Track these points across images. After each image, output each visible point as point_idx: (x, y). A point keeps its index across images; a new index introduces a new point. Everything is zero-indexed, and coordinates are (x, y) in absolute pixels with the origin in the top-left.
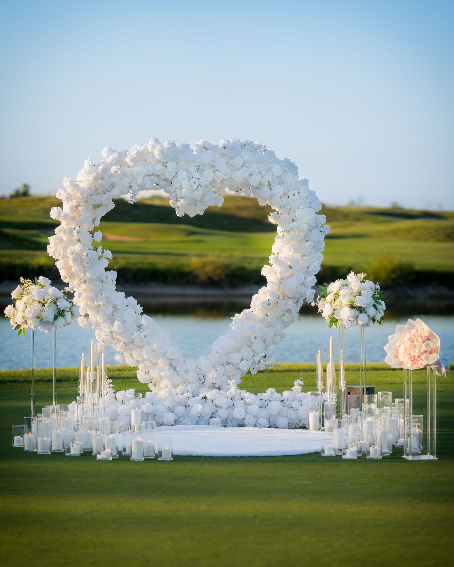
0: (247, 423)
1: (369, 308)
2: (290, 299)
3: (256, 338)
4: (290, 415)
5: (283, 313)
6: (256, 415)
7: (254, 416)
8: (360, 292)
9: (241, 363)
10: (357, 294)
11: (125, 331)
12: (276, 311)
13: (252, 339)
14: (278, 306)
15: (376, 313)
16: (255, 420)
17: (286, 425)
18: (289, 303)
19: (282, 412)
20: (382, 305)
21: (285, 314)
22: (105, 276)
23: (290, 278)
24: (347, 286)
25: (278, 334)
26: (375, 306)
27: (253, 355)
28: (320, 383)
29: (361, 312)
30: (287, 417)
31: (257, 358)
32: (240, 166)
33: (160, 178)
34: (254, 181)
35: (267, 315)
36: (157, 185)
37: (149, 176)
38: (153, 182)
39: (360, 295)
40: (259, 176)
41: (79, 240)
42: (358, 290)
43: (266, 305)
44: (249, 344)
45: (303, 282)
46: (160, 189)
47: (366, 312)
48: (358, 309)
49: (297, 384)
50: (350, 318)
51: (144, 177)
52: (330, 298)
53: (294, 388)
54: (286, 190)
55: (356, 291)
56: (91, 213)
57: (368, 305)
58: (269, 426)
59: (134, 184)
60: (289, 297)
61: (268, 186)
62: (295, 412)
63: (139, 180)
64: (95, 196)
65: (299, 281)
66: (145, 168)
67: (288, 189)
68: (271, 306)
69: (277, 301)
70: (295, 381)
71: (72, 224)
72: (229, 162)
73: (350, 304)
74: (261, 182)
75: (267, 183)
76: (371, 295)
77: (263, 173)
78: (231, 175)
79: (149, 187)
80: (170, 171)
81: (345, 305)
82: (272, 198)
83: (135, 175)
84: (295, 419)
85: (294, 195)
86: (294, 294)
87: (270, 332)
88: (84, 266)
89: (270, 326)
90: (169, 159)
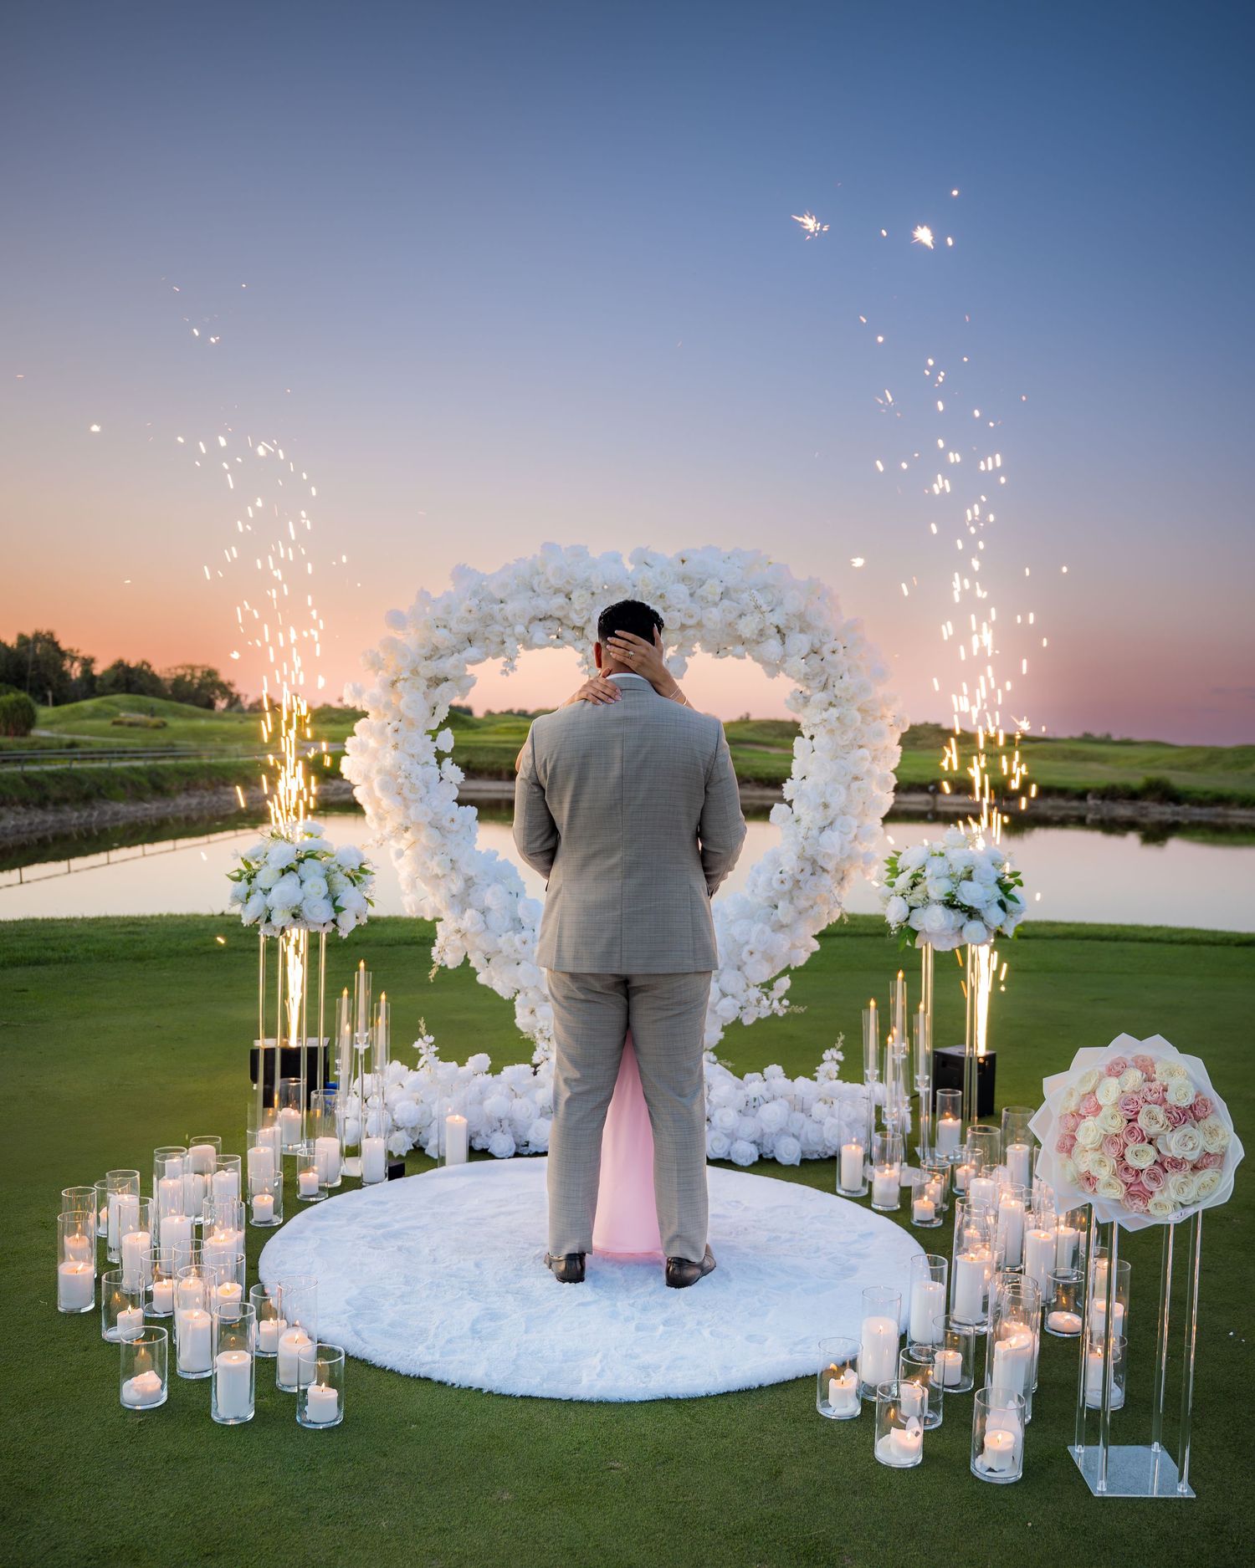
1: (988, 907)
2: (825, 874)
3: (752, 953)
4: (807, 1135)
5: (811, 903)
6: (729, 1131)
7: (726, 1135)
8: (971, 872)
9: (721, 1003)
10: (964, 876)
11: (487, 928)
12: (799, 896)
13: (745, 955)
14: (800, 888)
15: (1006, 919)
16: (726, 1141)
17: (794, 1157)
18: (822, 882)
19: (790, 1124)
20: (1019, 903)
21: (815, 903)
22: (448, 817)
23: (828, 832)
24: (941, 858)
25: (800, 945)
26: (1002, 905)
27: (745, 986)
28: (871, 1071)
29: (970, 917)
30: (796, 1137)
31: (755, 993)
32: (717, 598)
33: (562, 624)
34: (747, 627)
35: (776, 907)
36: (558, 637)
37: (540, 620)
38: (550, 631)
39: (969, 878)
40: (757, 617)
41: (396, 747)
42: (965, 867)
43: (776, 884)
44: (740, 963)
45: (856, 837)
46: (562, 647)
47: (983, 918)
48: (965, 911)
49: (830, 1058)
50: (946, 929)
51: (530, 623)
52: (903, 881)
53: (822, 1069)
54: (817, 645)
55: (960, 870)
56: (424, 693)
57: (987, 902)
58: (756, 1159)
59: (510, 636)
60: (824, 870)
61: (778, 636)
62: (816, 1126)
63: (520, 629)
64: (435, 660)
65: (846, 834)
66: (530, 602)
67: (820, 641)
68: (788, 886)
69: (800, 877)
70: (827, 1051)
71: (385, 715)
72: (699, 592)
73: (947, 898)
74: (760, 627)
75: (776, 630)
76: (996, 879)
77: (765, 608)
78: (699, 618)
79: (539, 643)
80: (578, 608)
81: (935, 901)
82: (785, 662)
83: (510, 618)
84: (816, 1144)
85: (834, 652)
86: (837, 864)
87: (783, 941)
88: (405, 799)
89: (783, 929)
90: (577, 585)
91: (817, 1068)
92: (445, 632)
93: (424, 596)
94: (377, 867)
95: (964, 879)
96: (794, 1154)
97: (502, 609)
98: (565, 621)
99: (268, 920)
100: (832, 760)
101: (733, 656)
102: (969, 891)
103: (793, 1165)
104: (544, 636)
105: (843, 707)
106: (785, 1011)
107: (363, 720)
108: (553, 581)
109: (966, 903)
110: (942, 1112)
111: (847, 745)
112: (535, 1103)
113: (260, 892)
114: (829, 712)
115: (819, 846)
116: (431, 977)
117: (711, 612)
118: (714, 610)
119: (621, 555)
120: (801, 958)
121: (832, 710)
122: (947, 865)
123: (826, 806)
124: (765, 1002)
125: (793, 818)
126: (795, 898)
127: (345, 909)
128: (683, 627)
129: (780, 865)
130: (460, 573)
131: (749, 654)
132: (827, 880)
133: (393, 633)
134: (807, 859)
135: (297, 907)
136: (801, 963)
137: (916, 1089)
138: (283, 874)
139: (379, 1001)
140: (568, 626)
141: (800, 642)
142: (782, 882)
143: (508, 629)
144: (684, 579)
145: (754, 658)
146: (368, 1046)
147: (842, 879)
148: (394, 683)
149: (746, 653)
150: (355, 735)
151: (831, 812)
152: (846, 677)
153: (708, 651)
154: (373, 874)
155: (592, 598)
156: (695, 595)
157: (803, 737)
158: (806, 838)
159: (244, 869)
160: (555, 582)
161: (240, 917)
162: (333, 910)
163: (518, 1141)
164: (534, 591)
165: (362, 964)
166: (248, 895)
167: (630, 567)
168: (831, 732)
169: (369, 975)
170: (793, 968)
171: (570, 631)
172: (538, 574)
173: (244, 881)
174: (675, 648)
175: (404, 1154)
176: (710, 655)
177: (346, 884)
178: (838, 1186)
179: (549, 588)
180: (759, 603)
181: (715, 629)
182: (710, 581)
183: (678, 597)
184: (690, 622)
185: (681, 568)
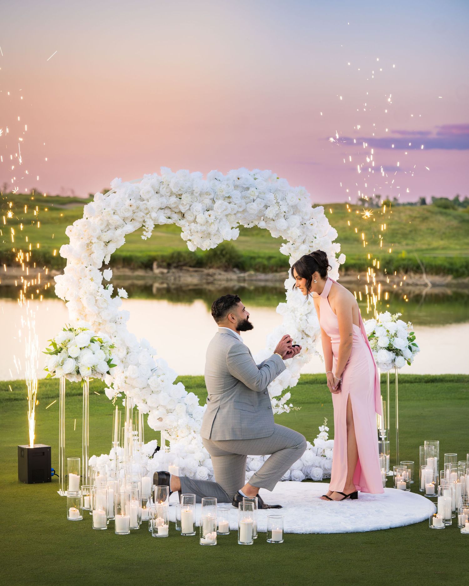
1: (405, 349)
4: (324, 465)
8: (396, 333)
15: (412, 355)
22: (119, 316)
24: (382, 327)
25: (293, 376)
26: (410, 348)
29: (397, 354)
31: (275, 402)
32: (255, 197)
33: (172, 211)
36: (170, 218)
37: (162, 209)
38: (166, 215)
39: (397, 337)
41: (92, 279)
47: (402, 355)
48: (395, 352)
49: (323, 430)
50: (388, 361)
51: (158, 211)
53: (320, 435)
54: (304, 221)
55: (392, 332)
59: (147, 218)
62: (327, 461)
63: (153, 214)
64: (105, 232)
66: (159, 200)
70: (320, 427)
73: (388, 346)
74: (277, 213)
77: (281, 203)
78: (245, 208)
79: (163, 221)
82: (289, 230)
83: (150, 210)
85: (312, 225)
88: (98, 307)
90: (184, 191)
91: (317, 436)
92: (116, 217)
95: (395, 337)
98: (173, 210)
102: (398, 343)
104: (164, 217)
106: (290, 410)
108: (173, 190)
109: (398, 348)
116: (113, 403)
117: (251, 205)
118: (253, 204)
122: (385, 331)
124: (281, 406)
128: (238, 212)
136: (294, 385)
137: (380, 437)
141: (296, 220)
143: (148, 215)
152: (317, 237)
158: (301, 320)
160: (174, 190)
170: (290, 388)
171: (177, 215)
179: (167, 193)
180: (279, 201)
181: (253, 214)
182: (252, 189)
183: (237, 198)
184: (241, 210)
185: (238, 183)
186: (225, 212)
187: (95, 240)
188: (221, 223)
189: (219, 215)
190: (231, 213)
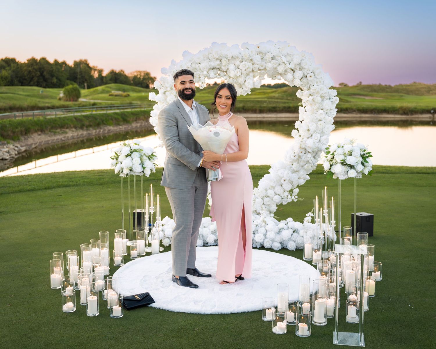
0: (265, 244)
1: (357, 165)
2: (309, 153)
3: (285, 180)
4: (297, 241)
5: (305, 163)
6: (272, 239)
7: (271, 240)
8: (351, 153)
9: (275, 197)
12: (301, 161)
13: (283, 181)
14: (301, 158)
15: (364, 169)
16: (271, 242)
17: (293, 248)
18: (308, 156)
19: (293, 237)
20: (368, 163)
23: (310, 139)
24: (342, 148)
25: (302, 177)
26: (362, 164)
27: (283, 192)
28: (317, 220)
29: (351, 168)
30: (294, 241)
31: (286, 194)
32: (270, 59)
34: (281, 69)
35: (293, 165)
36: (219, 75)
37: (213, 69)
38: (215, 73)
39: (351, 155)
40: (284, 65)
42: (349, 151)
43: (292, 157)
44: (282, 184)
45: (320, 140)
46: (221, 78)
47: (355, 168)
48: (349, 166)
49: (308, 215)
51: (209, 70)
52: (329, 156)
53: (306, 219)
54: (306, 74)
55: (347, 152)
56: (175, 96)
57: (356, 163)
58: (280, 248)
59: (202, 75)
60: (309, 152)
61: (292, 72)
63: (205, 73)
65: (316, 140)
66: (208, 64)
67: (307, 73)
68: (296, 157)
69: (301, 154)
70: (308, 213)
71: (163, 103)
72: (264, 57)
73: (342, 161)
74: (285, 69)
75: (290, 70)
76: (360, 155)
77: (286, 63)
78: (265, 67)
79: (212, 77)
80: (224, 65)
81: (339, 163)
82: (294, 81)
83: (202, 69)
84: (301, 244)
85: (311, 77)
86: (313, 150)
87: (295, 177)
89: (296, 172)
90: (224, 57)
91: (304, 219)
93: (173, 62)
94: (157, 154)
95: (350, 155)
96: (293, 247)
97: (199, 66)
98: (220, 69)
99: (122, 172)
100: (312, 114)
101: (278, 79)
102: (349, 160)
103: (293, 251)
104: (214, 75)
105: (315, 96)
106: (297, 200)
107: (156, 105)
108: (215, 56)
109: (349, 163)
110: (346, 234)
111: (317, 109)
112: (210, 229)
113: (119, 163)
114: (309, 98)
115: (306, 144)
117: (268, 65)
118: (269, 64)
119: (239, 45)
120: (302, 182)
121: (311, 98)
122: (343, 150)
123: (309, 130)
124: (289, 197)
125: (299, 134)
126: (300, 162)
127: (146, 168)
128: (260, 70)
129: (294, 151)
130: (185, 53)
131: (283, 78)
132: (309, 156)
133: (164, 76)
134: (303, 149)
135: (130, 167)
136: (303, 184)
138: (127, 157)
139: (157, 197)
140: (222, 71)
141: (299, 74)
142: (295, 156)
144: (260, 53)
145: (284, 79)
146: (154, 211)
147: (316, 155)
148: (165, 93)
149: (282, 78)
150: (154, 110)
151: (311, 132)
152: (315, 85)
153: (270, 77)
154: (156, 156)
155: (228, 61)
156: (264, 58)
157: (302, 106)
158: (302, 141)
159: (115, 155)
160: (217, 56)
161: (114, 170)
162: (142, 168)
163: (205, 242)
164: (210, 60)
165: (151, 185)
166: (116, 164)
167: (243, 50)
168: (311, 104)
169: (154, 189)
170: (300, 185)
171: (222, 73)
172: (211, 53)
173: (115, 160)
174: (258, 77)
175: (168, 246)
176: (271, 79)
177: (146, 160)
178: (303, 257)
179: (215, 58)
180: (284, 61)
181: (270, 71)
182: (268, 54)
183: (257, 60)
184: (262, 68)
185: (258, 50)
186: (249, 69)
187: (169, 89)
188: (248, 77)
189: (244, 72)
190: (255, 70)
